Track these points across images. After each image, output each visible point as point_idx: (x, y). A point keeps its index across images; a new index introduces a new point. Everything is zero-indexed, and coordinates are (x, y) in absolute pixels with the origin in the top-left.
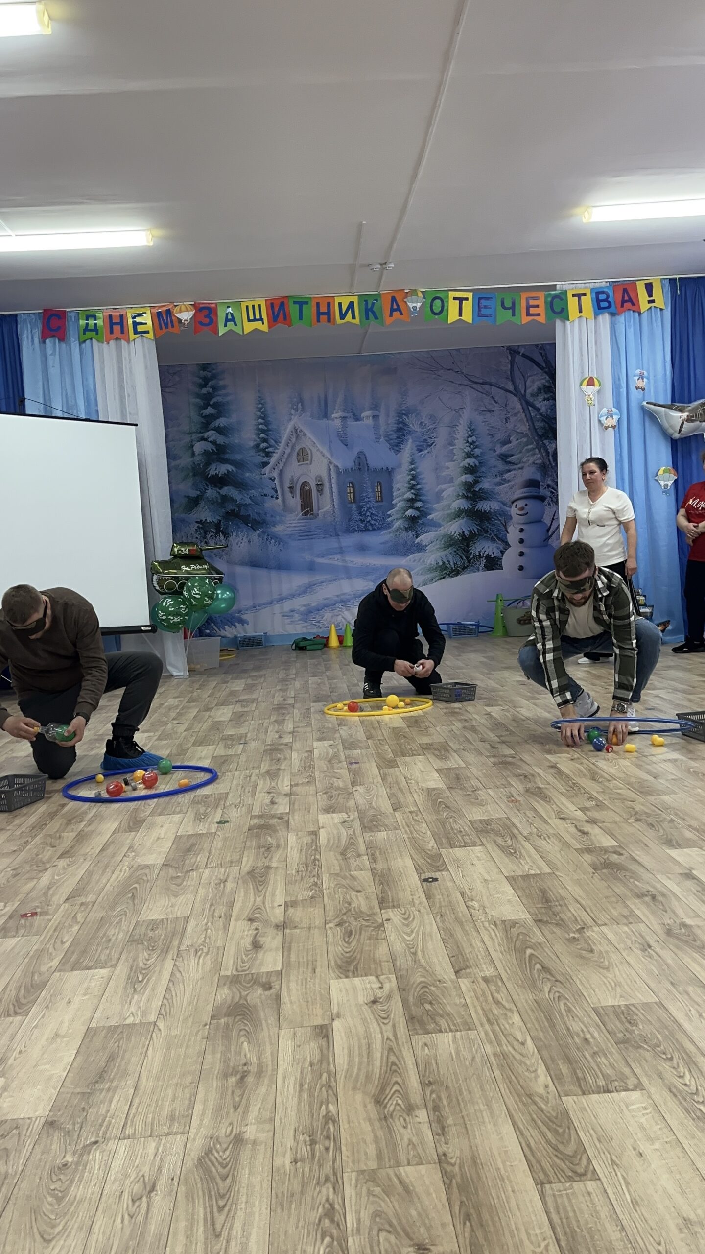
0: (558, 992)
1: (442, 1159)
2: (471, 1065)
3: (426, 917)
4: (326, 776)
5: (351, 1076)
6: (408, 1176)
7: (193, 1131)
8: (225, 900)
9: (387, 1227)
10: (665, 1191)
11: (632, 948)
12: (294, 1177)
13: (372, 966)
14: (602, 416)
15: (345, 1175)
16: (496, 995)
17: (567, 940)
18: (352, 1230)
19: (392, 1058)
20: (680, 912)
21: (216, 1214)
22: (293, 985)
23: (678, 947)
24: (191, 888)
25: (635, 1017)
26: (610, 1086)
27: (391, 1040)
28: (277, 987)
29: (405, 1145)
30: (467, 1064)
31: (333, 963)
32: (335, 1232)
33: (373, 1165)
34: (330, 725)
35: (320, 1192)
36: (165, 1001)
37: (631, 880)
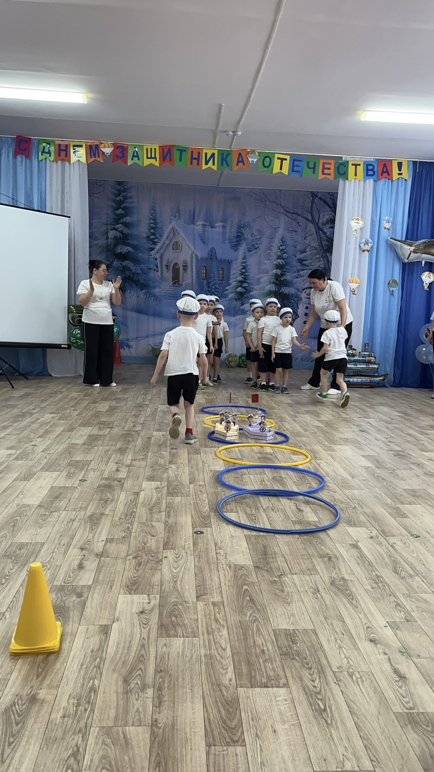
0: (255, 617)
1: (154, 723)
2: (189, 662)
3: (189, 557)
4: (155, 456)
5: (114, 661)
6: (130, 733)
7: (7, 689)
8: (70, 533)
9: (108, 767)
10: (283, 757)
11: (308, 591)
12: (61, 727)
13: (148, 588)
14: (361, 243)
15: (92, 729)
16: (217, 615)
17: (271, 582)
18: (86, 767)
19: (143, 652)
20: (343, 571)
21: (6, 747)
22: (96, 596)
23: (336, 594)
24: (51, 523)
25: (297, 638)
26: (269, 683)
27: (145, 639)
28: (86, 596)
29: (134, 713)
30: (187, 660)
31: (124, 583)
32: (75, 766)
33: (111, 724)
34: (167, 421)
35: (73, 739)
36: (14, 599)
37: (320, 545)
